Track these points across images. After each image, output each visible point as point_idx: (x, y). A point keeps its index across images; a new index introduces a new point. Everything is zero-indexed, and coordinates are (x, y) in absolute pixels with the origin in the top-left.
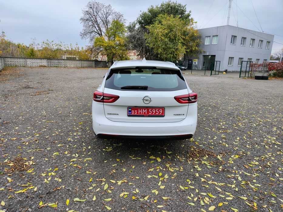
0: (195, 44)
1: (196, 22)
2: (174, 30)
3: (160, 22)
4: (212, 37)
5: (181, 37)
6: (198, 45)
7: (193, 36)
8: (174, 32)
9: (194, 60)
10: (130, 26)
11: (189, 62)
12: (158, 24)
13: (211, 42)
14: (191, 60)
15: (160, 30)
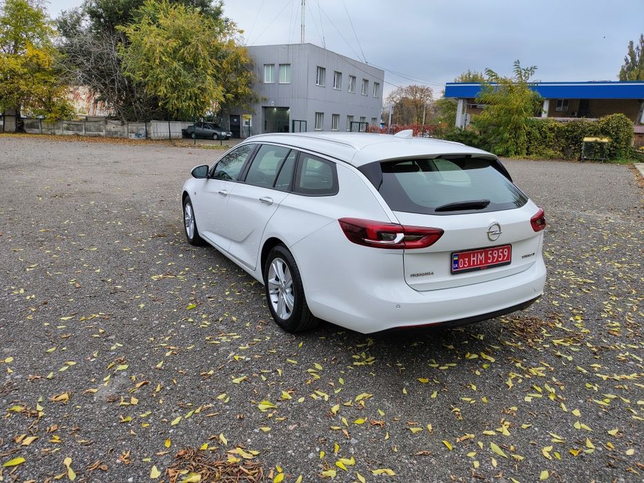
0: (243, 79)
1: (241, 32)
2: (193, 41)
3: (154, 20)
4: (277, 66)
5: (210, 61)
6: (249, 84)
7: (237, 61)
8: (193, 47)
9: (244, 115)
10: (65, 22)
11: (232, 121)
12: (149, 24)
13: (277, 77)
14: (238, 117)
15: (159, 39)
